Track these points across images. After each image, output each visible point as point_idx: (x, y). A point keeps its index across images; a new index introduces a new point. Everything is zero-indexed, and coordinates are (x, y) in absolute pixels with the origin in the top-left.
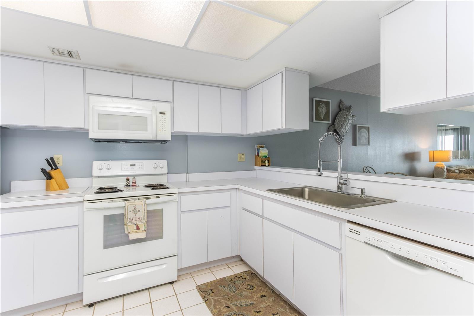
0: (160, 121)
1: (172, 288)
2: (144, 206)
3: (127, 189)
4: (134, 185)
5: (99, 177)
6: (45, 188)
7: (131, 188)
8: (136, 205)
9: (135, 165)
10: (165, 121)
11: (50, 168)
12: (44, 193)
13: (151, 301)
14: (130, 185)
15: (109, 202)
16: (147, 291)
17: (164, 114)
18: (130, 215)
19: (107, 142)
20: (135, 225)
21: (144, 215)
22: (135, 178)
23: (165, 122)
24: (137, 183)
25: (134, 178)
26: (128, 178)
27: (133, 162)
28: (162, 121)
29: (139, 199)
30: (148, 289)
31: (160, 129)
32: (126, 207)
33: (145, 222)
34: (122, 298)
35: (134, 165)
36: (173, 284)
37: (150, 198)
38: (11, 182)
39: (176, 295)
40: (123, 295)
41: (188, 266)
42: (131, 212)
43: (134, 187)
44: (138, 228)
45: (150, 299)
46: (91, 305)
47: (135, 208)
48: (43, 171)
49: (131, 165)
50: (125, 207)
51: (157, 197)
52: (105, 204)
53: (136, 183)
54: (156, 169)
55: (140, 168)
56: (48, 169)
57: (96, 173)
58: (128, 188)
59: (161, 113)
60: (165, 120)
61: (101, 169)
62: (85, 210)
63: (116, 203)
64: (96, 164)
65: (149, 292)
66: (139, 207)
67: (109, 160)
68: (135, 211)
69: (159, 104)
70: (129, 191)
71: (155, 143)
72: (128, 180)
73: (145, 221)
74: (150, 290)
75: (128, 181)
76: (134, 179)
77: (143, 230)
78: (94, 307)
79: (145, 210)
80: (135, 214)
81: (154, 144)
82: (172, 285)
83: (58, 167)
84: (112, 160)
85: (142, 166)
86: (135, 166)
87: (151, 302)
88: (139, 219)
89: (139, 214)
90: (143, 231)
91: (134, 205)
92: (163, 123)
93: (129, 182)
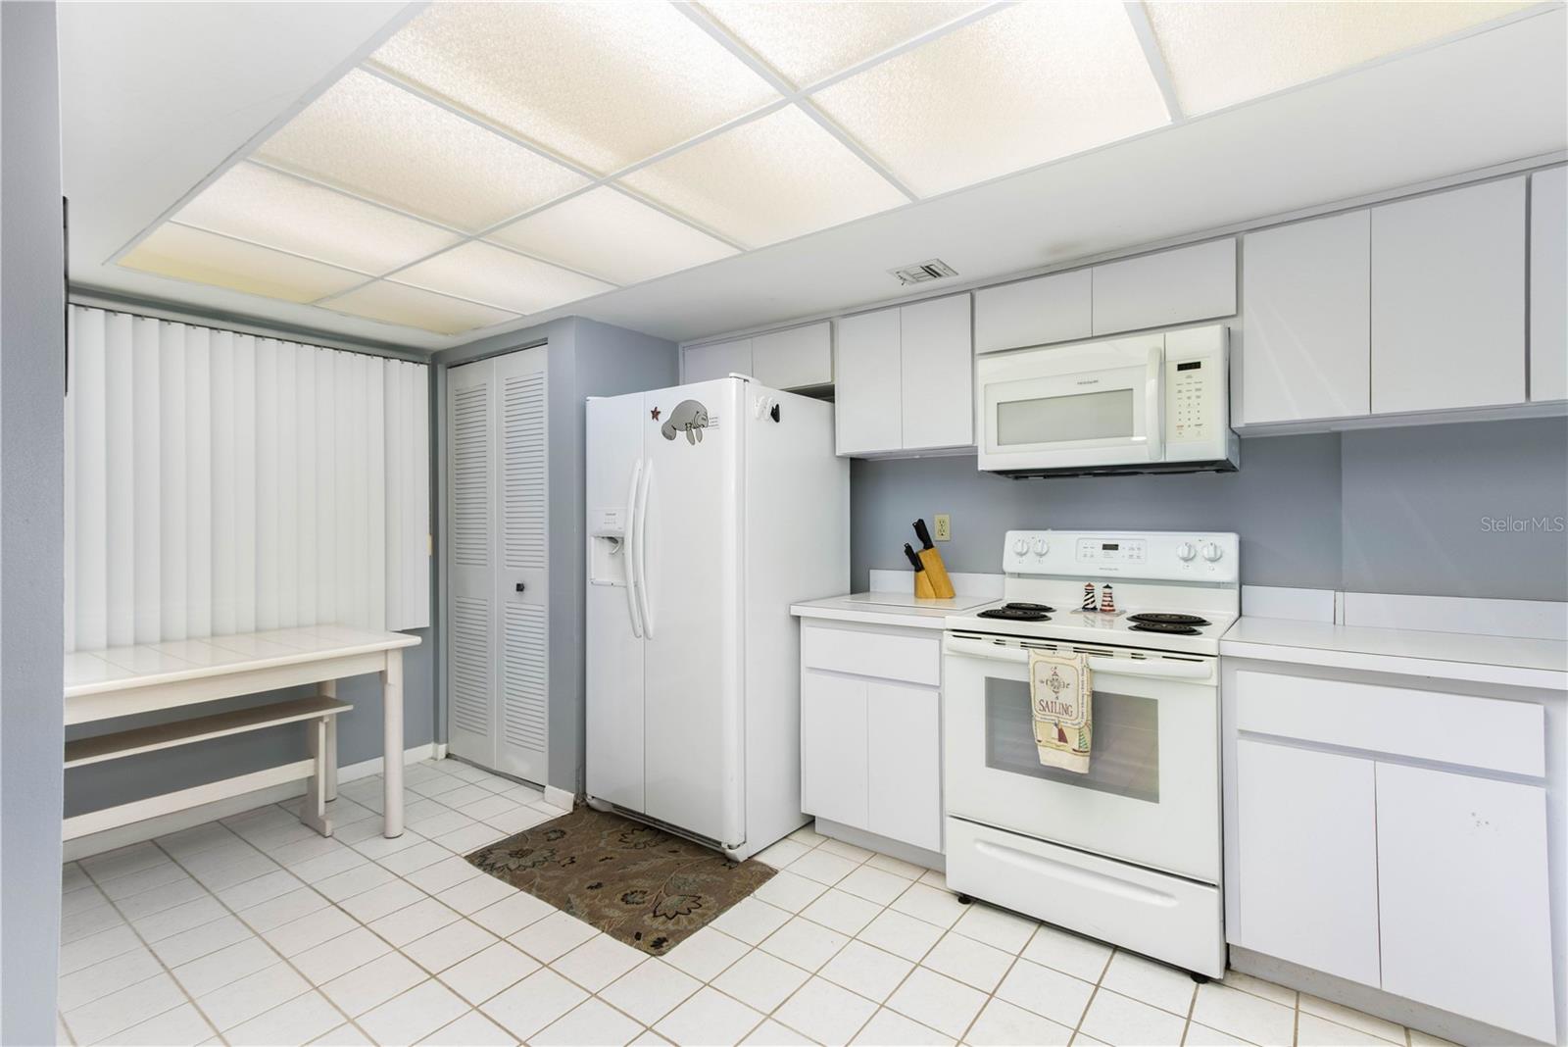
0: (1179, 395)
1: (1193, 993)
2: (1083, 675)
3: (1087, 618)
4: (1108, 609)
5: (1020, 575)
6: (912, 590)
7: (1099, 616)
8: (1059, 667)
9: (1117, 546)
10: (1198, 393)
11: (921, 545)
12: (911, 601)
13: (1100, 980)
14: (1095, 609)
15: (998, 643)
16: (1108, 953)
17: (1197, 365)
18: (1040, 693)
19: (1045, 477)
20: (1056, 725)
21: (1080, 702)
22: (1110, 588)
23: (1198, 397)
24: (1118, 606)
25: (1108, 587)
26: (1089, 585)
27: (1110, 537)
28: (1189, 394)
29: (1076, 650)
30: (1116, 948)
31: (1180, 423)
32: (1031, 666)
33: (1083, 724)
34: (1033, 927)
35: (1115, 547)
36: (1201, 985)
37: (1109, 655)
38: (871, 571)
39: (1189, 1018)
40: (1042, 923)
41: (1263, 952)
42: (1043, 682)
43: (1107, 617)
44: (1062, 737)
45: (1102, 977)
46: (965, 899)
47: (1055, 674)
48: (909, 550)
49: (1105, 547)
50: (1028, 664)
51: (1134, 657)
52: (986, 646)
53: (1114, 603)
54: (1190, 563)
55: (1131, 556)
56: (917, 545)
57: (1010, 563)
58: (1091, 615)
59: (1181, 367)
60: (1198, 390)
61: (1021, 555)
62: (945, 651)
63: (1013, 650)
64: (1014, 539)
65: (1111, 958)
66: (1066, 675)
67: (1045, 529)
68: (1055, 683)
69: (1172, 336)
70: (1093, 626)
71: (1194, 472)
72: (1089, 591)
73: (1084, 721)
74: (1118, 956)
75: (1091, 595)
76: (1107, 590)
77: (1077, 748)
78: (968, 906)
79: (1085, 690)
80: (1056, 693)
81: (1192, 475)
82: (1195, 983)
83: (934, 544)
84: (1053, 529)
85: (1139, 549)
86: (1117, 549)
87: (1097, 986)
88: (1066, 710)
89: (1067, 696)
90: (1074, 750)
91: (1054, 667)
92: (1188, 401)
93: (1093, 596)
